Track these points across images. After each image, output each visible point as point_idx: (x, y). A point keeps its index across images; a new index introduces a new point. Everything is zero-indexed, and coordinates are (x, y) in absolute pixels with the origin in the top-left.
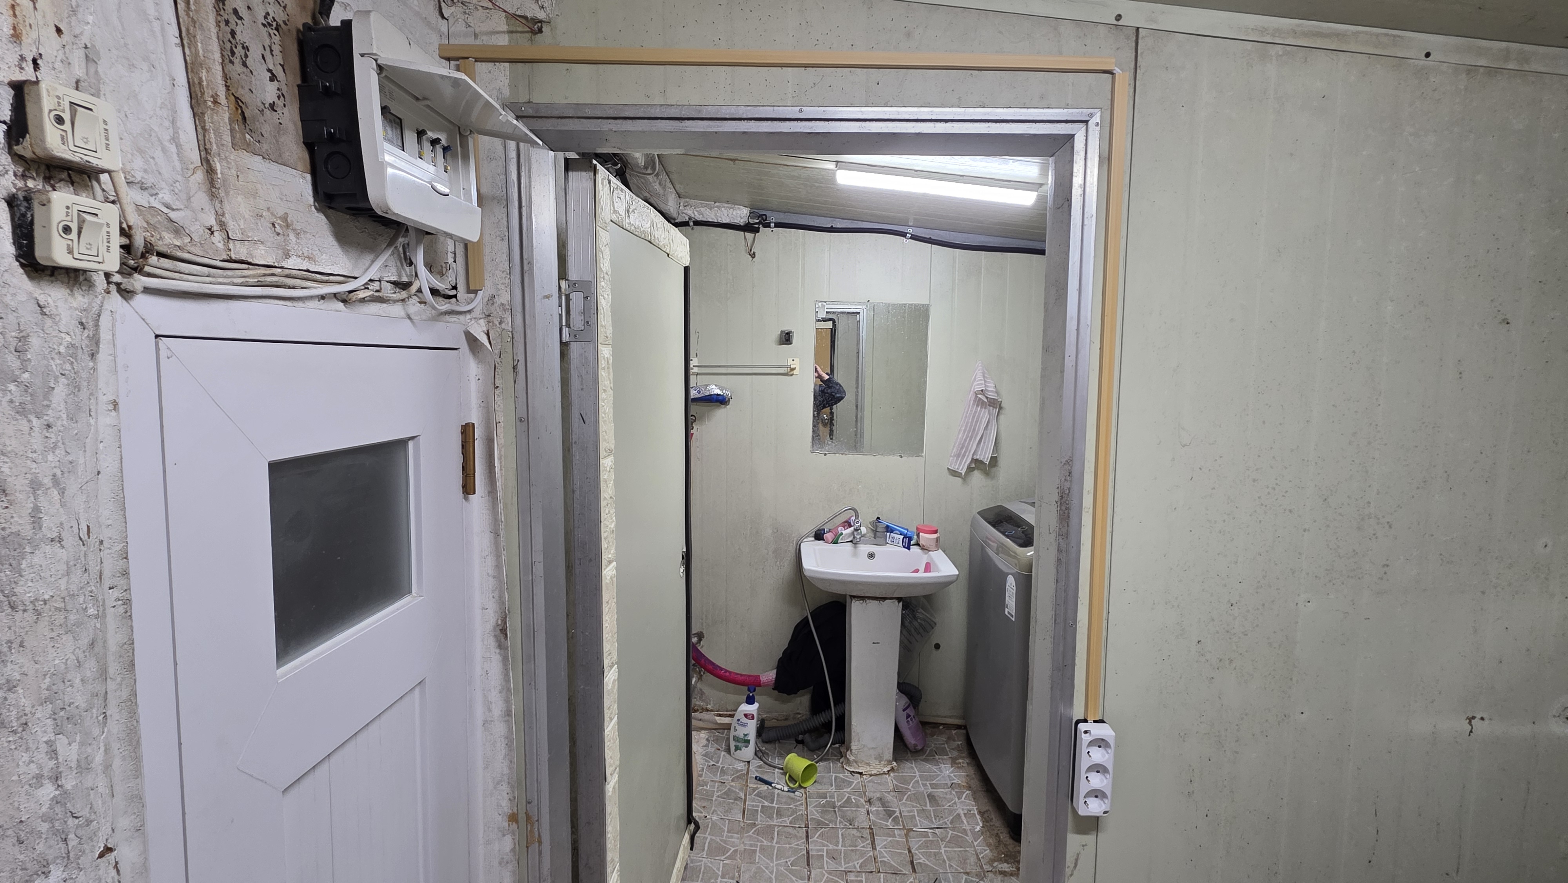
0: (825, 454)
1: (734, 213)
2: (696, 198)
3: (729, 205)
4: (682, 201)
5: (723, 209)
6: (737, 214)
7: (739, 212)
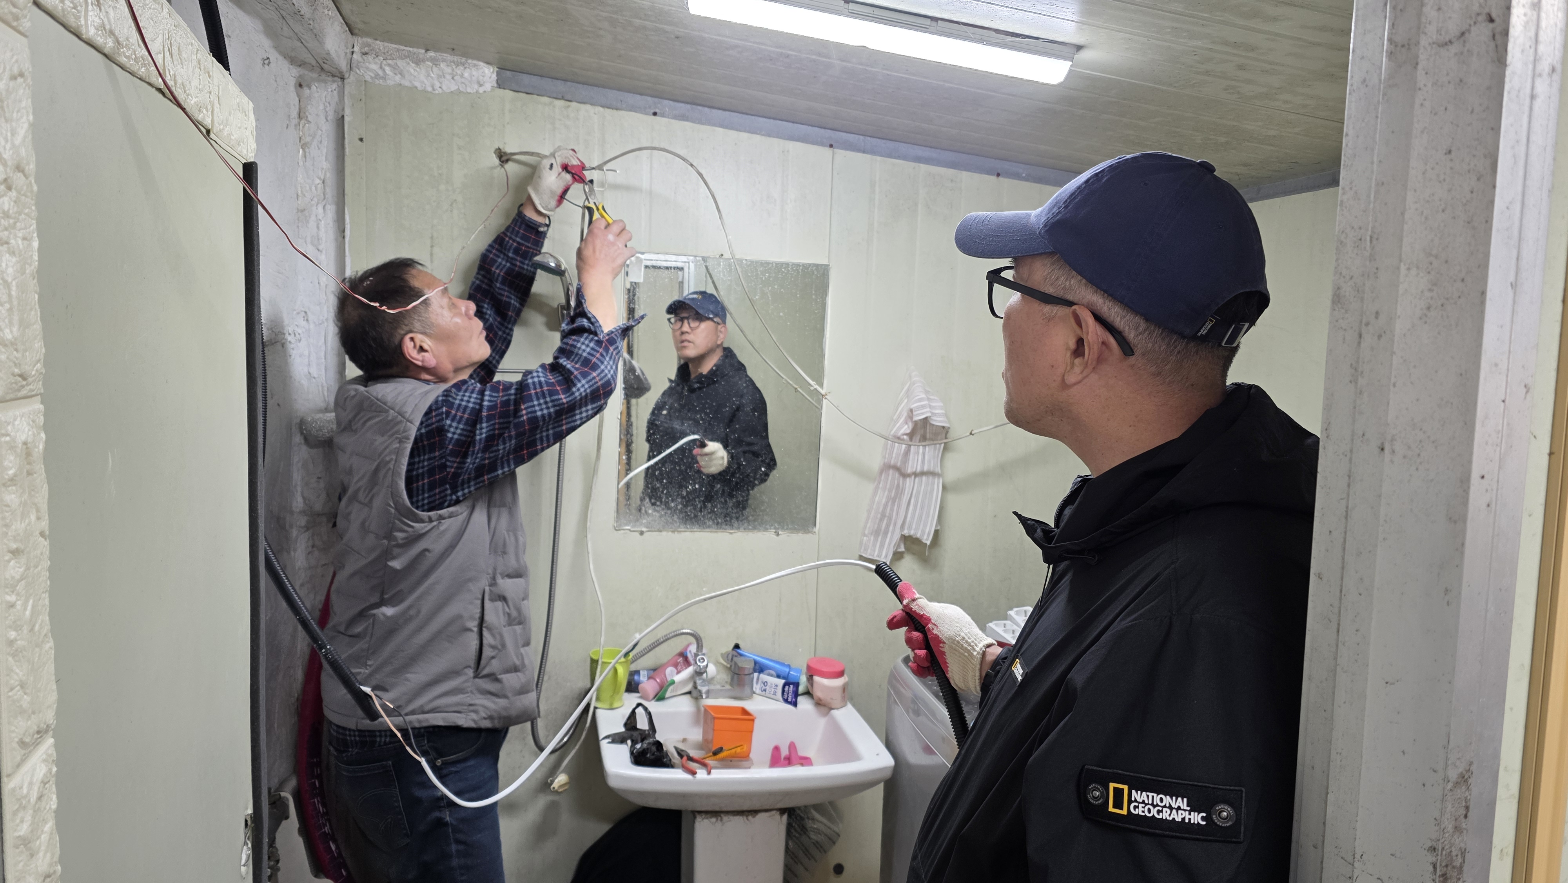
0: (642, 533)
1: (466, 75)
2: (387, 37)
3: (456, 58)
4: (359, 43)
5: (442, 65)
6: (472, 76)
7: (474, 73)
